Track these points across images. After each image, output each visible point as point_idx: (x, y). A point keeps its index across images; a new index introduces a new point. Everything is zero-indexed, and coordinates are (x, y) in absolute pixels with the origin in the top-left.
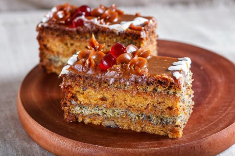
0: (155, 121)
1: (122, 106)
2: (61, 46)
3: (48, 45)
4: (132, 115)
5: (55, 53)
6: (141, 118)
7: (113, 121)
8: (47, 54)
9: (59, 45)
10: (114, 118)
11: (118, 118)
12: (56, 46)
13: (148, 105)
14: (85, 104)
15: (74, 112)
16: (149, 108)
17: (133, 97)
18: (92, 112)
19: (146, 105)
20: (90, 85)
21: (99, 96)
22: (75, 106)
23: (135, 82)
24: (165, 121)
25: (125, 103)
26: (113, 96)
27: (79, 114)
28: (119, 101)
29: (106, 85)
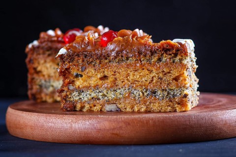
0: (161, 95)
1: (124, 83)
2: (53, 67)
3: (39, 69)
4: (135, 92)
5: (46, 76)
6: (146, 94)
7: (115, 103)
8: (37, 79)
9: (51, 66)
10: (116, 100)
11: (120, 99)
12: (47, 68)
13: (153, 77)
14: (84, 87)
15: (72, 99)
16: (154, 81)
17: (136, 71)
18: (92, 96)
19: (151, 77)
20: (90, 63)
21: (99, 76)
22: (73, 91)
23: (138, 52)
24: (172, 93)
25: (128, 80)
26: (115, 72)
27: (77, 101)
28: (122, 78)
29: (106, 61)
